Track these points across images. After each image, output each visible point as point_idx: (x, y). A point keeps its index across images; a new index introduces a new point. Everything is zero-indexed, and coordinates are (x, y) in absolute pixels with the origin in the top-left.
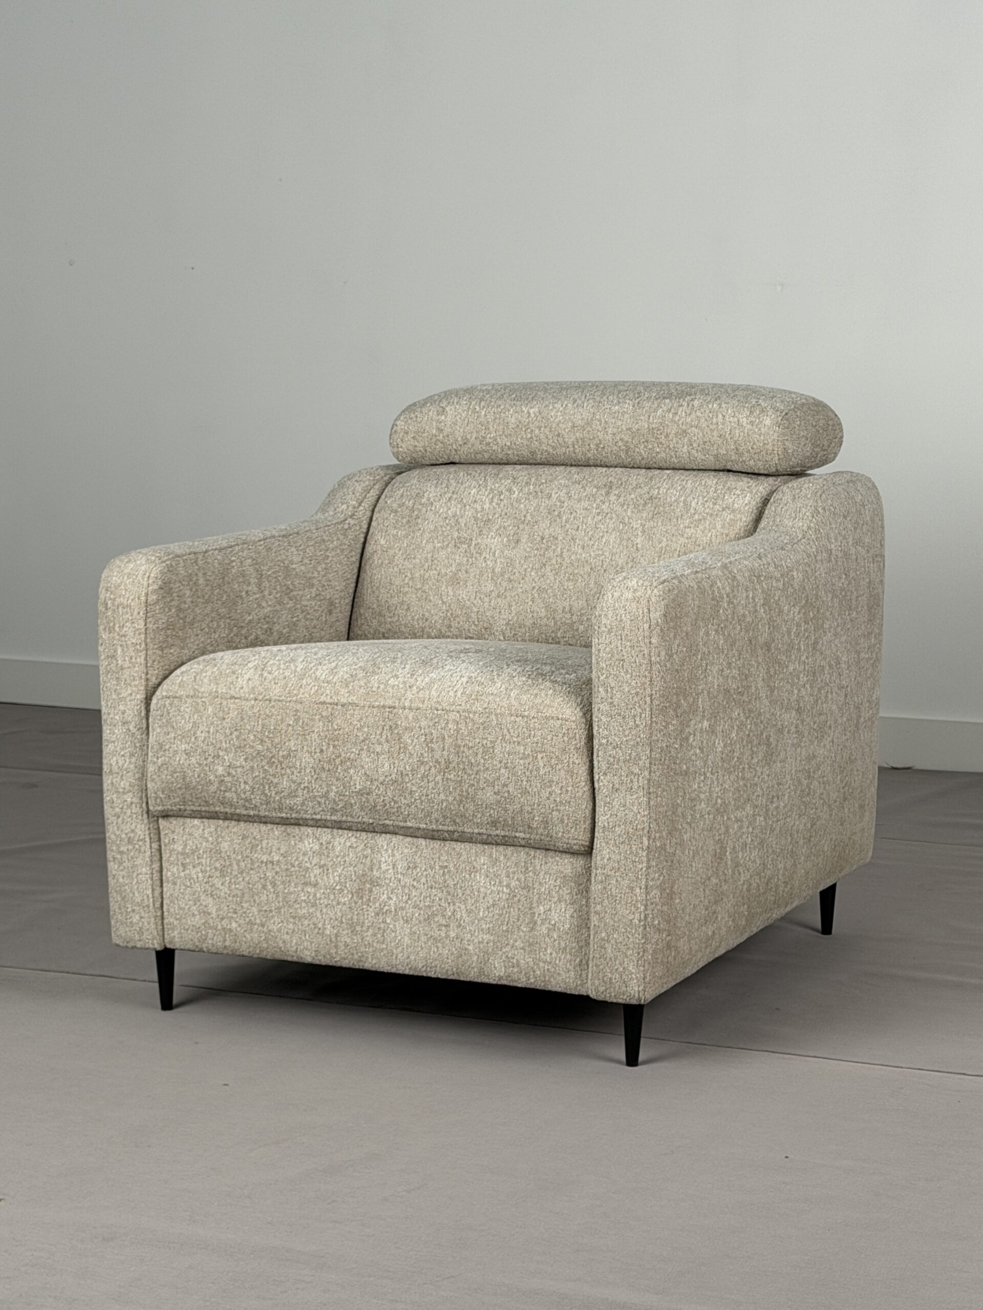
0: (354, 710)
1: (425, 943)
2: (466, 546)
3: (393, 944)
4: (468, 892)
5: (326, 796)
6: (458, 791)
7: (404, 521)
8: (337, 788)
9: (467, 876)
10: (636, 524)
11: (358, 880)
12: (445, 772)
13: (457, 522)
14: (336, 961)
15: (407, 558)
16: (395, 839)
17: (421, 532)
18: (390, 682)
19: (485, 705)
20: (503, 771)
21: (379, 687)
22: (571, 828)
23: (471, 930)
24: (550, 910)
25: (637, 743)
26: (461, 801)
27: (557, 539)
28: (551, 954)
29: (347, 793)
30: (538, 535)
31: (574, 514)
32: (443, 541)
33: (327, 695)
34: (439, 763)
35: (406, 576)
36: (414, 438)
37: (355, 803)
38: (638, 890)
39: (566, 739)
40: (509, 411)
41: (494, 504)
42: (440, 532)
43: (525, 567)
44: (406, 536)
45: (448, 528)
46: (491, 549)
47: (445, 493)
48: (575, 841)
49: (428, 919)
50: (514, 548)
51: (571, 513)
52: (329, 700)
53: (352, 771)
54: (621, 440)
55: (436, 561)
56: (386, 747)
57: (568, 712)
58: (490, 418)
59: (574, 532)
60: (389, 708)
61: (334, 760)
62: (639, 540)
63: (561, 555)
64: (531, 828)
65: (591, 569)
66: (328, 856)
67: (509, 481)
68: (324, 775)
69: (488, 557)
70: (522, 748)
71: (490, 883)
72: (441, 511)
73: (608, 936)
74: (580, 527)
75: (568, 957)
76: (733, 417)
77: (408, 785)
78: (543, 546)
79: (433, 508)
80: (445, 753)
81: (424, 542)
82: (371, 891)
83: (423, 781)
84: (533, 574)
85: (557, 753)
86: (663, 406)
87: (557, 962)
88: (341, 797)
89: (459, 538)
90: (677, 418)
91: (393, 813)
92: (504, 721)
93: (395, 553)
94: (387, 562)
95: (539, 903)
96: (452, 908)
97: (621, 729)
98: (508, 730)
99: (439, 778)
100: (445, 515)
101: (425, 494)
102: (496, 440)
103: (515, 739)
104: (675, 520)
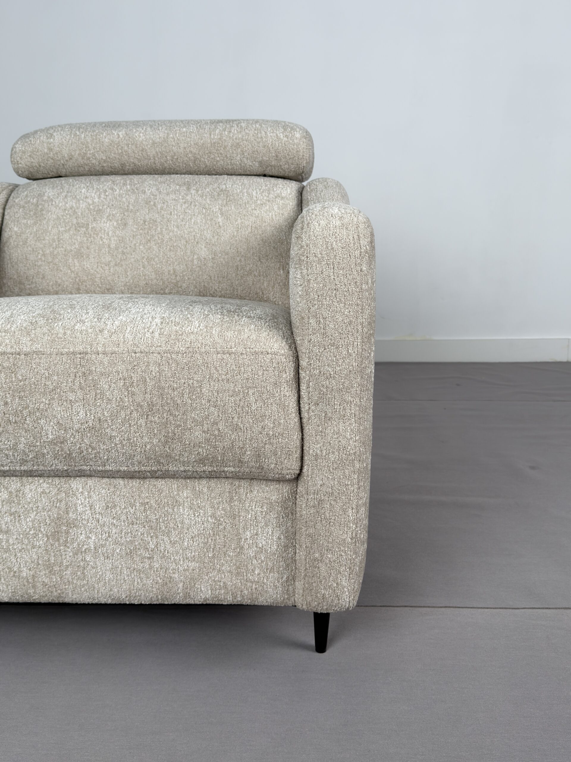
0: (40, 359)
1: (128, 576)
2: (84, 229)
3: (94, 579)
4: (172, 525)
5: (14, 448)
6: (163, 433)
7: (32, 213)
8: (26, 439)
9: (170, 510)
10: (216, 209)
11: (53, 524)
12: (148, 415)
13: (75, 212)
14: (34, 599)
15: (38, 239)
16: (91, 482)
17: (46, 220)
18: (76, 327)
19: (188, 345)
20: (212, 409)
21: (65, 334)
22: (285, 459)
23: (175, 560)
24: (257, 534)
25: (350, 371)
26: (167, 442)
27: (156, 221)
28: (259, 574)
29: (38, 444)
30: (141, 219)
31: (166, 203)
32: (65, 226)
33: (6, 345)
34: (141, 406)
35: (39, 253)
36: (30, 156)
37: (48, 453)
38: (350, 511)
39: (277, 373)
40: (102, 134)
41: (102, 199)
42: (62, 220)
43: (134, 242)
44: (35, 223)
45: (68, 216)
46: (105, 231)
47: (61, 193)
48: (288, 471)
49: (130, 554)
50: (123, 229)
51: (164, 203)
52: (9, 350)
53: (42, 421)
54: (191, 152)
55: (61, 241)
56: (80, 394)
57: (276, 346)
58: (89, 139)
59: (169, 216)
60: (80, 354)
61: (21, 411)
62: (220, 220)
63: (161, 233)
64: (242, 463)
65: (186, 242)
66: (19, 504)
67: (110, 183)
68: (10, 428)
69: (103, 236)
70: (232, 385)
71: (194, 514)
72: (60, 205)
73: (322, 556)
74: (173, 213)
75: (276, 575)
76: (273, 133)
77: (107, 431)
78: (146, 227)
79: (54, 203)
80: (148, 396)
81: (50, 228)
82: (67, 533)
83: (124, 425)
84: (141, 247)
85: (268, 388)
86: (219, 127)
87: (265, 581)
88: (32, 448)
89: (78, 224)
90: (231, 135)
91: (91, 459)
92: (210, 359)
93: (27, 236)
94: (21, 243)
95: (245, 528)
96: (155, 540)
97: (334, 359)
98: (216, 368)
99: (142, 422)
100: (63, 207)
101: (45, 194)
102: (94, 155)
103: (224, 377)
104: (244, 205)
